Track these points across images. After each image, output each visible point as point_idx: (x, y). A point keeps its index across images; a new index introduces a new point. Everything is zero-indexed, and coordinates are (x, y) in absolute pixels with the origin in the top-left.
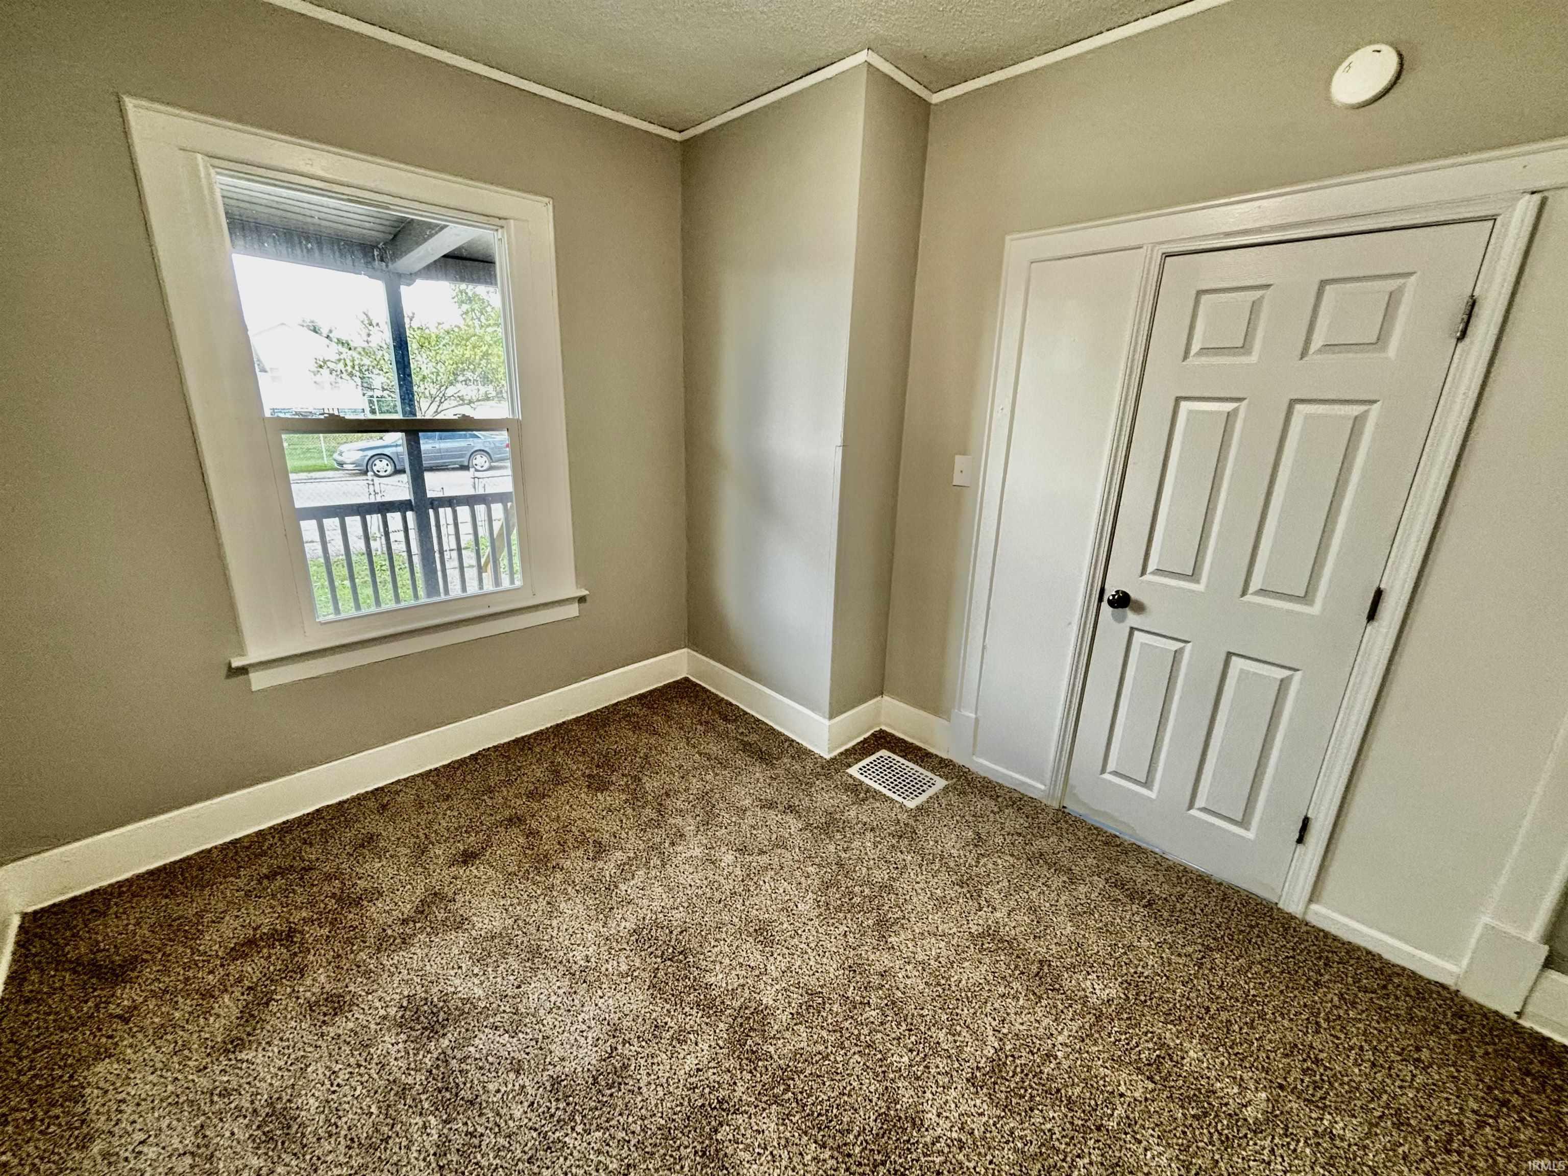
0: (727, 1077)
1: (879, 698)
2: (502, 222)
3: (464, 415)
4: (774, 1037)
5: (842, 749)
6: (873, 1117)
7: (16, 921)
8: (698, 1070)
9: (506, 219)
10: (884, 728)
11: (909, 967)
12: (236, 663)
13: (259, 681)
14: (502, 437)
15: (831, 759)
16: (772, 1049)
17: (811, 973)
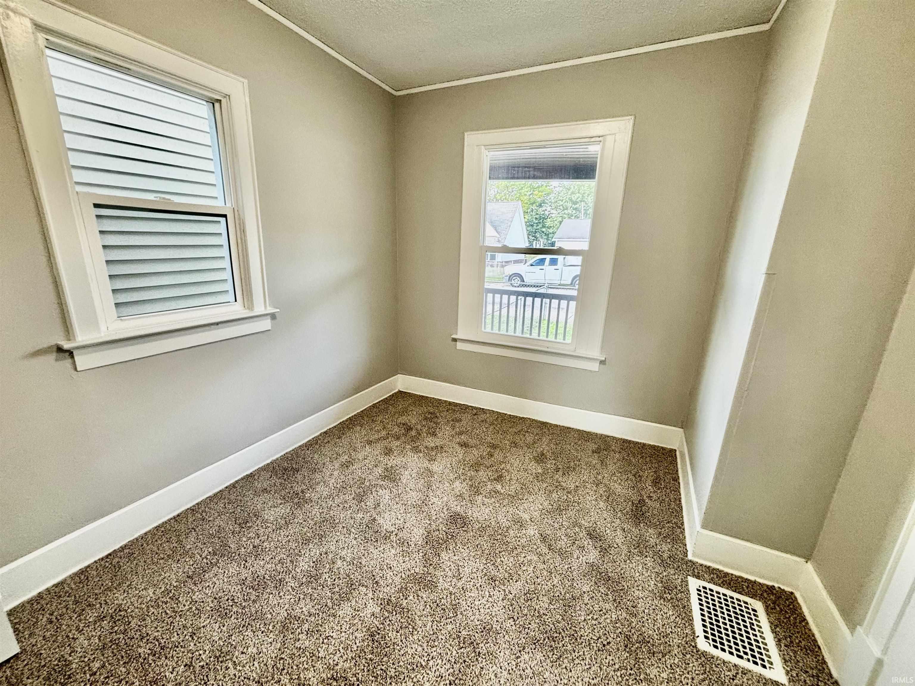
0: (390, 581)
1: (802, 560)
2: (601, 139)
3: (560, 247)
4: (418, 596)
5: (708, 564)
6: (383, 668)
7: (397, 390)
8: (391, 568)
9: (602, 136)
10: (798, 595)
11: (505, 673)
12: (454, 336)
13: (460, 346)
14: (577, 260)
15: (691, 561)
16: (411, 597)
17: (469, 604)
